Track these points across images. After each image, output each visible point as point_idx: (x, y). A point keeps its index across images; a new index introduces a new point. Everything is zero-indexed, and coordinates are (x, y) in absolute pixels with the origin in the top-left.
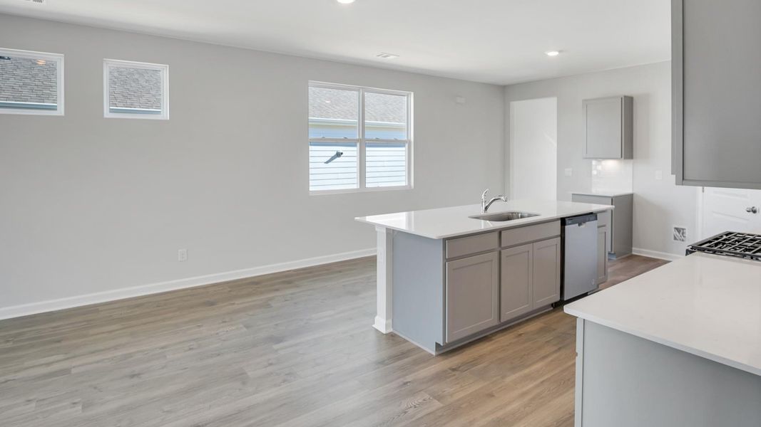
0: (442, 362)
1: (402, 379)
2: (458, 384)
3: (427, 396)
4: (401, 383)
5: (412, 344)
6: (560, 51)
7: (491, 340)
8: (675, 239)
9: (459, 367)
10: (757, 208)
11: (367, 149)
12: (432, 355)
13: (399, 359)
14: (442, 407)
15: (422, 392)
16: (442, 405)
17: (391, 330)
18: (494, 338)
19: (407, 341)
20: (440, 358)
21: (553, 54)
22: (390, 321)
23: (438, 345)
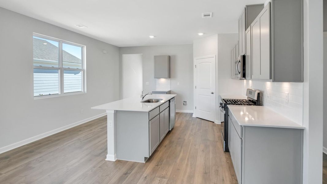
0: (150, 164)
1: (142, 177)
2: (164, 170)
3: (159, 179)
4: (144, 178)
5: (131, 162)
6: (154, 36)
7: (158, 151)
8: (184, 105)
9: (158, 164)
10: (213, 92)
11: (64, 74)
12: (144, 163)
13: (132, 169)
14: (168, 180)
15: (155, 178)
16: (167, 180)
17: (116, 159)
18: (158, 150)
19: (128, 161)
20: (147, 163)
21: (152, 37)
22: (116, 155)
23: (145, 158)
